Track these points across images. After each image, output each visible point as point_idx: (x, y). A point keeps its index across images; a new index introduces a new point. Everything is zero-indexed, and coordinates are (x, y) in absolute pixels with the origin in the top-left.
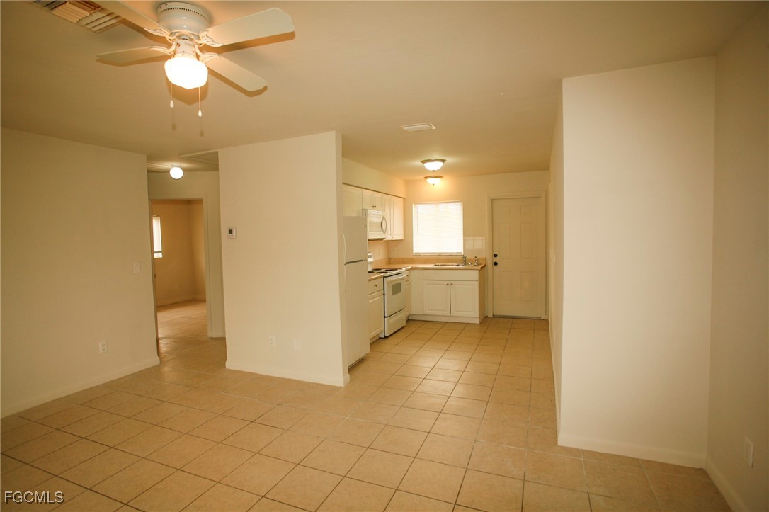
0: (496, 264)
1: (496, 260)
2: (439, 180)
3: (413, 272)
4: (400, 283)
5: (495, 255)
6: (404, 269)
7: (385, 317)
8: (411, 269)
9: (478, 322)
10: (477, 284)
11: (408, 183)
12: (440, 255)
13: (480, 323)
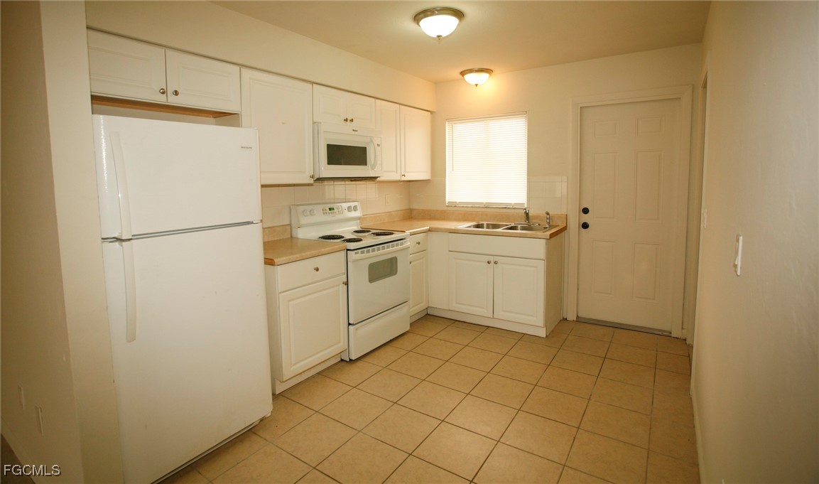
0: (585, 226)
1: (586, 218)
2: (485, 76)
3: (434, 235)
4: (395, 259)
5: (586, 211)
6: (408, 232)
7: (349, 324)
8: (430, 230)
9: (544, 335)
10: (541, 266)
11: (439, 86)
12: (487, 206)
13: (547, 336)
